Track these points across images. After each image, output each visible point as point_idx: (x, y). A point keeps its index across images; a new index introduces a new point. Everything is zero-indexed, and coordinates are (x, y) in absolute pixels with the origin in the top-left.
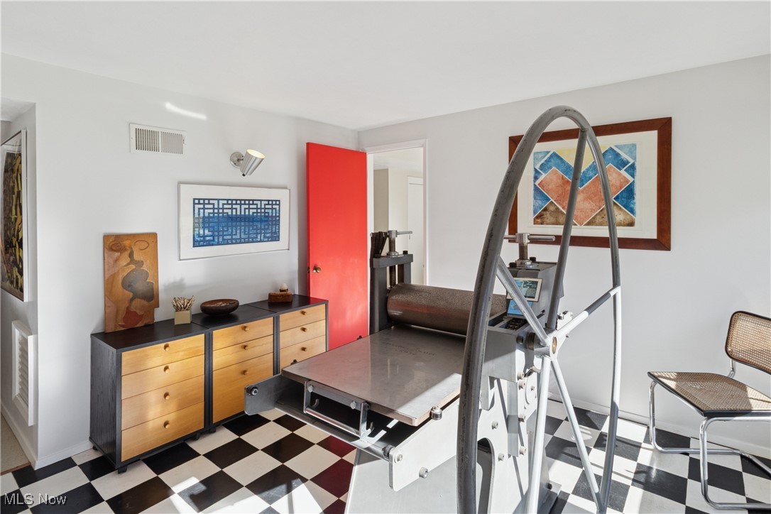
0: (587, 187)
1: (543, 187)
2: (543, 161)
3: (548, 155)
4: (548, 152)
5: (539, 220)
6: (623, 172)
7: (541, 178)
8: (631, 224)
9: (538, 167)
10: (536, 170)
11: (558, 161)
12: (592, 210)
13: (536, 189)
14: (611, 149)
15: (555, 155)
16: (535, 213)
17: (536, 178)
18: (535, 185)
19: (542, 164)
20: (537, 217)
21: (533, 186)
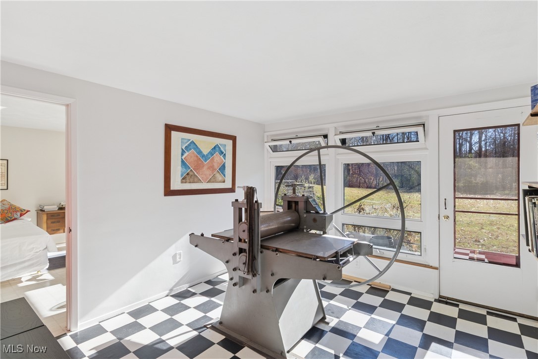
0: (208, 162)
1: (186, 160)
2: (186, 145)
3: (190, 142)
4: (189, 140)
5: (184, 181)
6: (221, 157)
7: (185, 155)
8: (224, 182)
9: (184, 148)
10: (182, 149)
11: (195, 146)
12: (210, 175)
13: (183, 161)
14: (217, 145)
15: (193, 142)
16: (182, 176)
17: (182, 155)
18: (182, 159)
19: (186, 147)
20: (183, 179)
21: (181, 159)
